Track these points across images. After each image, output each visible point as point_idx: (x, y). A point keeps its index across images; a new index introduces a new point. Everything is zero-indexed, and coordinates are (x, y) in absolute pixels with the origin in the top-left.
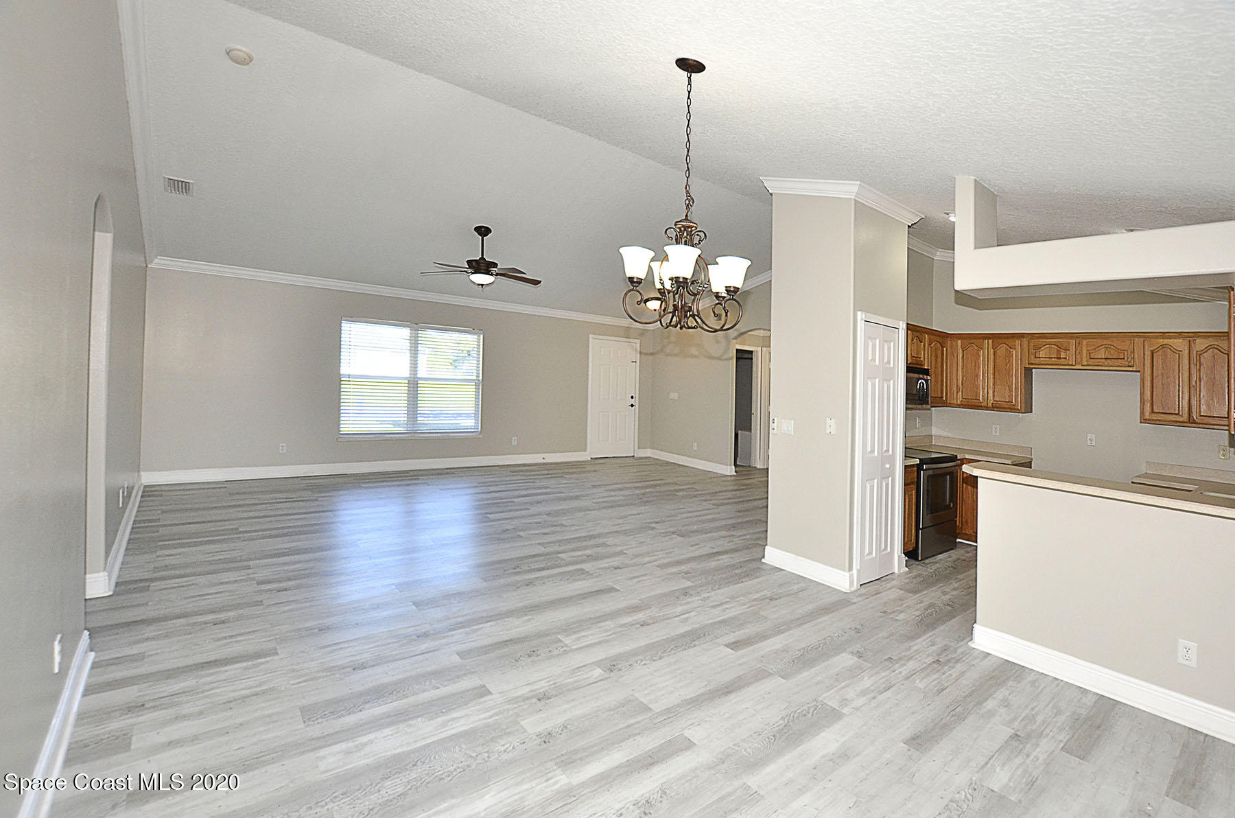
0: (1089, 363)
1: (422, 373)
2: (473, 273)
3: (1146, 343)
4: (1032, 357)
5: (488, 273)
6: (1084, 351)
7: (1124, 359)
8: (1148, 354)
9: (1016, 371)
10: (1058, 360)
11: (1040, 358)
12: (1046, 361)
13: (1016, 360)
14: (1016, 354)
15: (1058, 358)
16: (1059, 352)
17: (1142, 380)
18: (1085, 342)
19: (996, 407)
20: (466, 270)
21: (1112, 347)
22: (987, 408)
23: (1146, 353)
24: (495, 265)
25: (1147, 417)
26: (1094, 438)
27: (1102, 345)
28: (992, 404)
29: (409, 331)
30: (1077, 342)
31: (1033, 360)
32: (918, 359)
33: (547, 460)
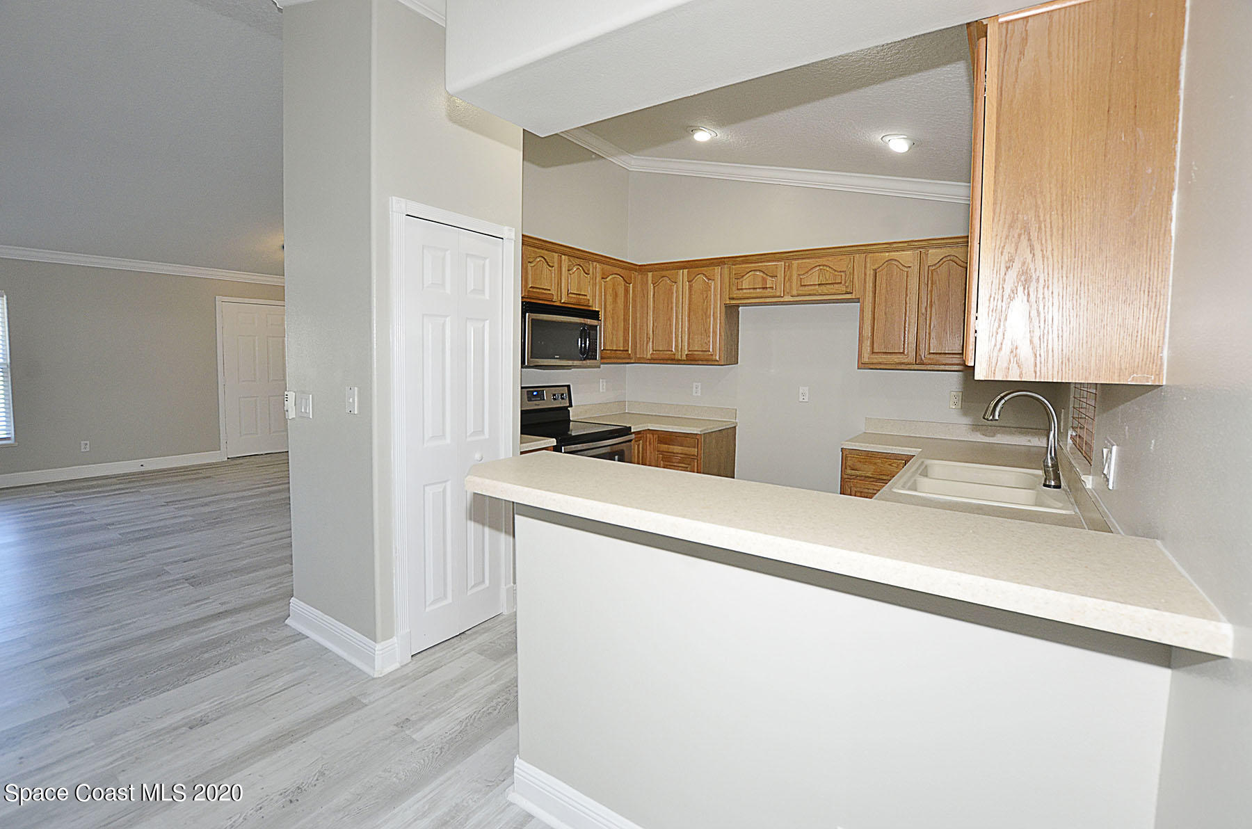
0: (801, 292)
3: (868, 260)
4: (734, 288)
6: (795, 277)
7: (841, 283)
8: (870, 273)
9: (715, 307)
10: (765, 291)
11: (742, 289)
12: (750, 293)
13: (715, 295)
14: (715, 286)
15: (763, 288)
16: (764, 280)
17: (862, 310)
18: (795, 263)
19: (691, 360)
21: (828, 269)
22: (679, 362)
23: (868, 273)
25: (866, 360)
26: (807, 392)
27: (816, 266)
28: (687, 355)
30: (787, 264)
31: (736, 294)
32: (581, 297)
33: (147, 468)
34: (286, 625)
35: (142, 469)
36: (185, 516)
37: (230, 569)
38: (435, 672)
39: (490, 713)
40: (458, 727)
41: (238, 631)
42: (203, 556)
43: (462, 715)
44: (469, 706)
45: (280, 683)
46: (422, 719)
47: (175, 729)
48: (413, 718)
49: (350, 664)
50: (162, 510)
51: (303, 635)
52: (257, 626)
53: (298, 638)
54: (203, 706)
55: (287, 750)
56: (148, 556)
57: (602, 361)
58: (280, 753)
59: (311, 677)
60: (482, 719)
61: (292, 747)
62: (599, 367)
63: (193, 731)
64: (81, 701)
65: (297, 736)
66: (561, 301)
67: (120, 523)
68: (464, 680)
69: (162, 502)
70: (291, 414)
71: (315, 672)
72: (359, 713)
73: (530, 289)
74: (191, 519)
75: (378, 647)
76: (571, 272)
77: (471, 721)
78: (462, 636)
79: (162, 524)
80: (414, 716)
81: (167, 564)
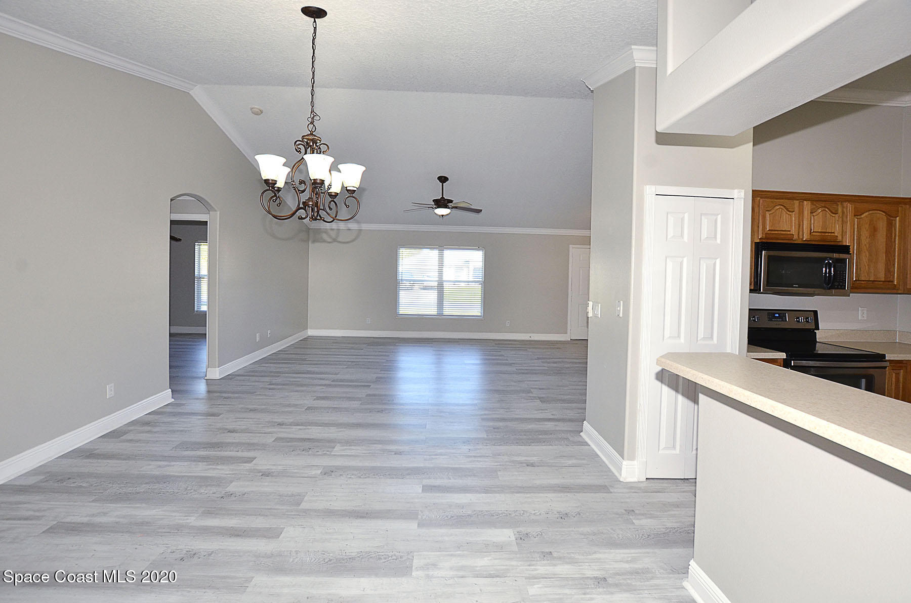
1: (445, 278)
2: (436, 208)
5: (446, 207)
20: (432, 206)
24: (451, 201)
29: (438, 251)
32: (827, 234)
33: (532, 339)
34: (581, 436)
35: (530, 339)
36: (544, 366)
37: (560, 399)
38: (659, 494)
39: (688, 533)
40: (664, 530)
41: (556, 430)
42: (549, 389)
43: (669, 525)
44: (676, 522)
45: (570, 462)
46: (640, 514)
47: (521, 463)
48: (637, 512)
49: (609, 468)
50: (536, 361)
51: (588, 444)
52: (566, 431)
53: (585, 444)
54: (535, 458)
55: (566, 494)
56: (525, 382)
57: (852, 290)
58: (562, 494)
59: (586, 466)
60: (682, 533)
61: (568, 494)
62: (849, 296)
63: (528, 467)
64: (491, 437)
65: (572, 491)
66: (802, 239)
67: (517, 364)
68: (678, 507)
69: (536, 357)
70: (590, 315)
71: (589, 465)
72: (605, 494)
73: (768, 232)
74: (547, 368)
75: (625, 463)
76: (814, 214)
77: (674, 531)
78: (686, 481)
79: (533, 368)
80: (637, 511)
81: (532, 388)
